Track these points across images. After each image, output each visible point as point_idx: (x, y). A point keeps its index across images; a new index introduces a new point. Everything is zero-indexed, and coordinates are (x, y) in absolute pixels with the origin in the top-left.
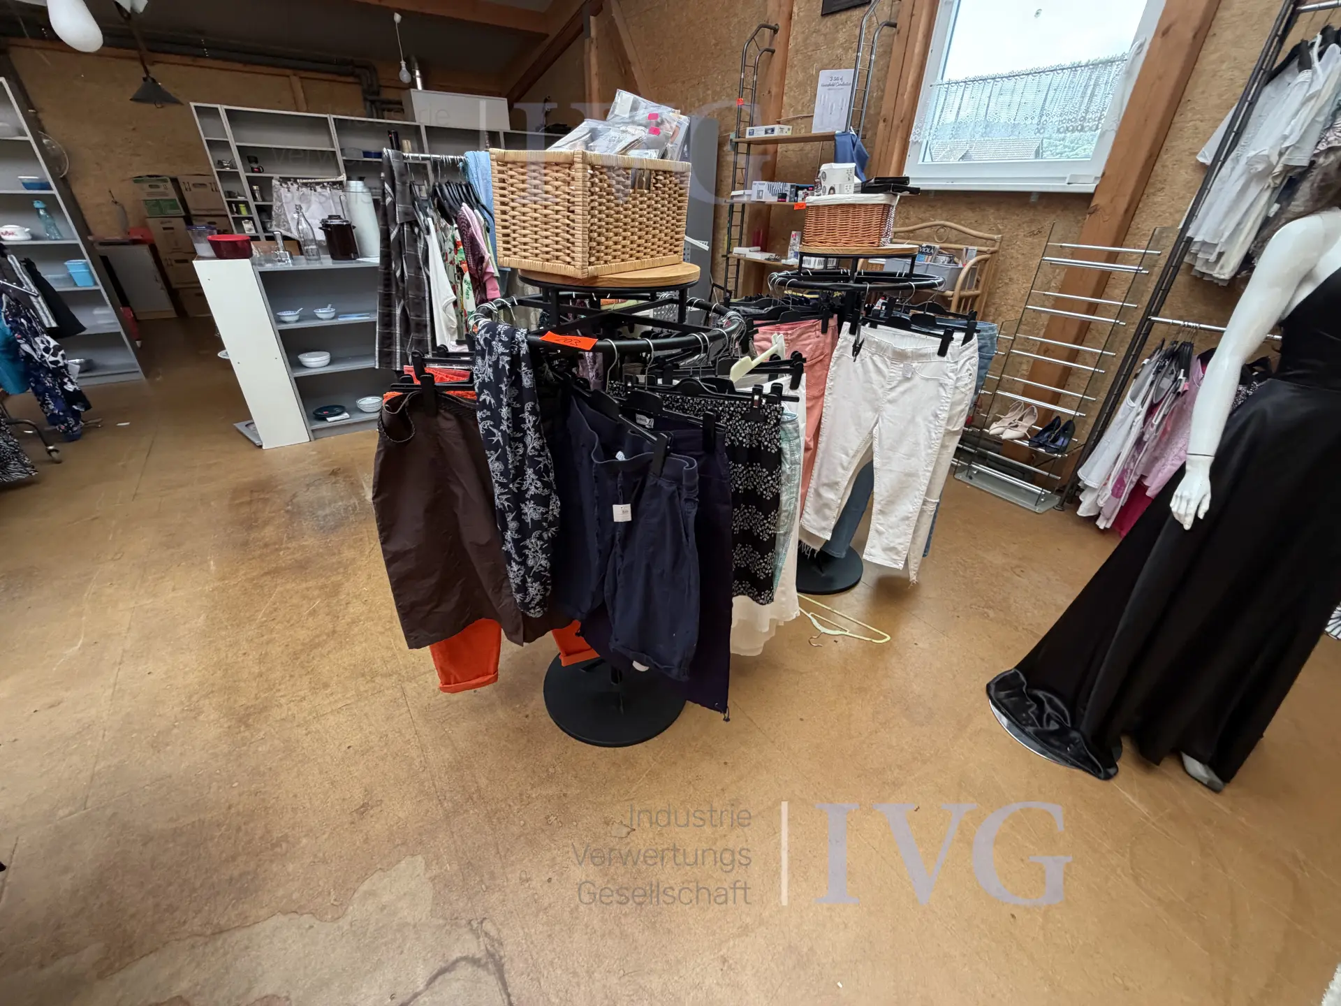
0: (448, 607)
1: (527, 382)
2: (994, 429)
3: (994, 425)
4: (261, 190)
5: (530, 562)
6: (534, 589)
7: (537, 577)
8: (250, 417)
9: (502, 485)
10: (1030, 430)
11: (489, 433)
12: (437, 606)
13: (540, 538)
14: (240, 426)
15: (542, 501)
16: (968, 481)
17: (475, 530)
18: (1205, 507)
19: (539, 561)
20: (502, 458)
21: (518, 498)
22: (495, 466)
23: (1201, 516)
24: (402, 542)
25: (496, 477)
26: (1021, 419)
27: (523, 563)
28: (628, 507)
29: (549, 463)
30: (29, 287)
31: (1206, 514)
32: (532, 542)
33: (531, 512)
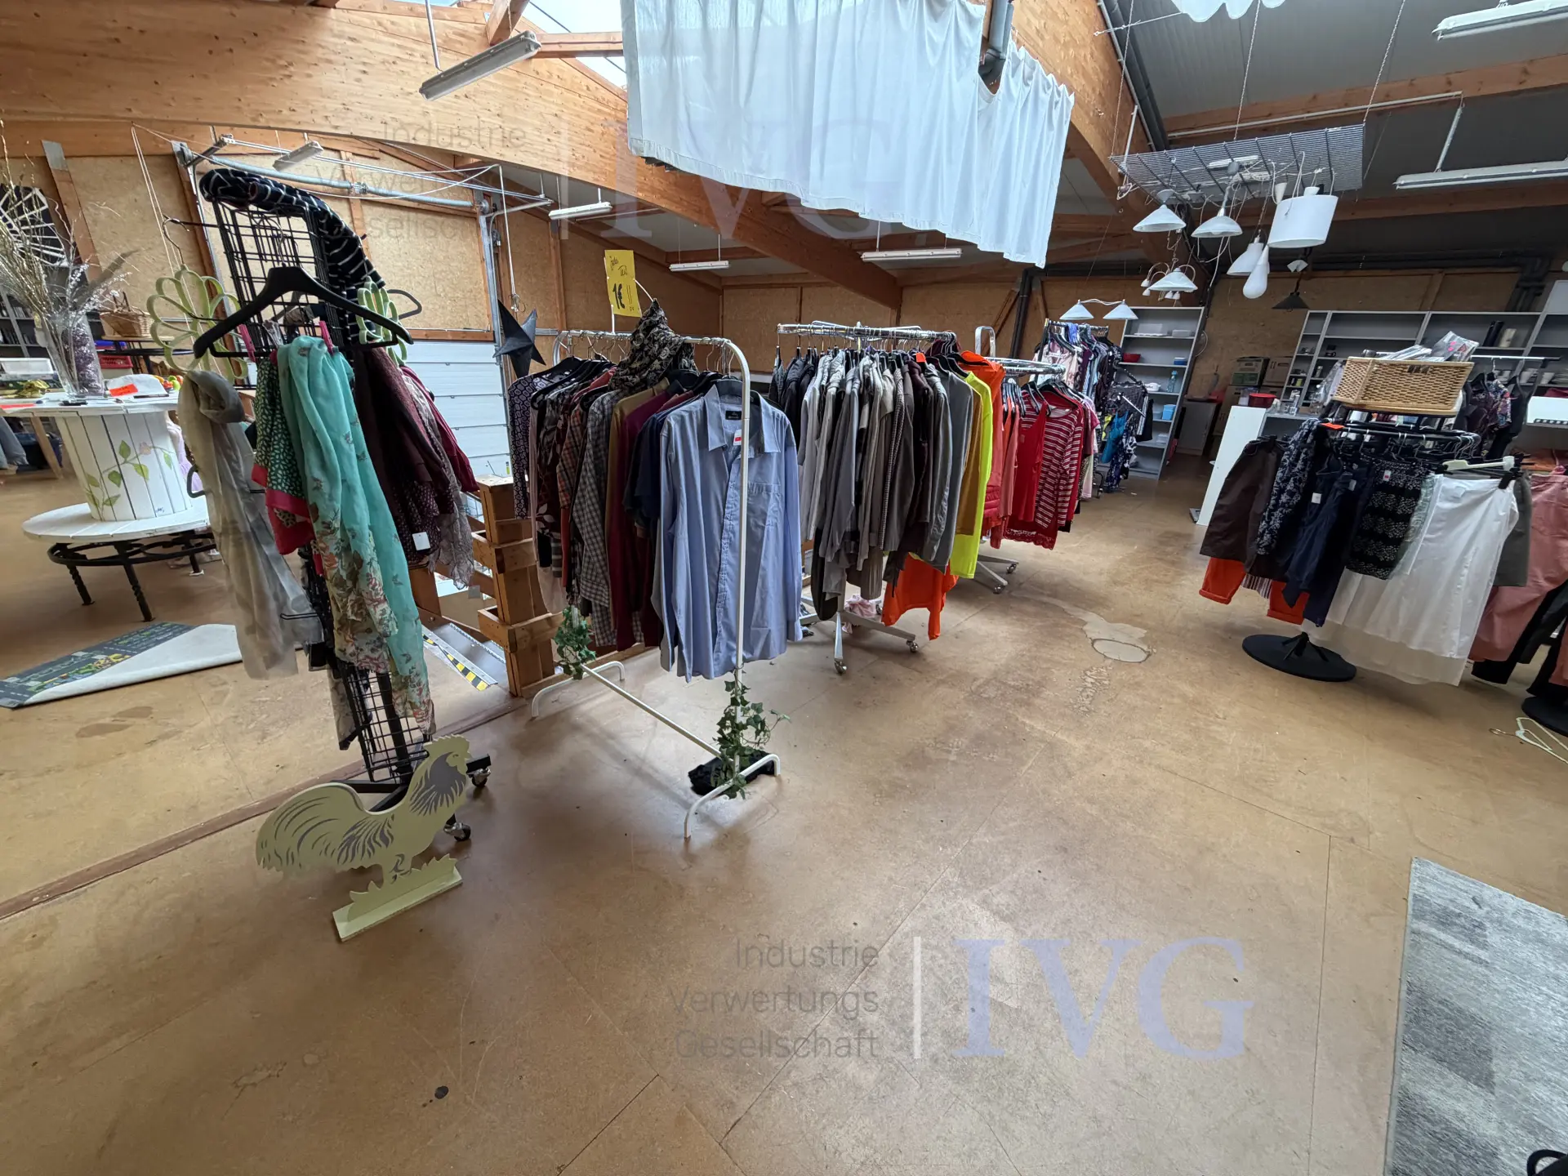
0: (1227, 543)
1: (1309, 441)
4: (1322, 371)
5: (1272, 523)
6: (1267, 537)
7: (1271, 532)
8: (1200, 507)
9: (1278, 483)
11: (1285, 461)
12: (1223, 539)
13: (1281, 512)
14: (1193, 511)
15: (1291, 494)
17: (1257, 507)
19: (1276, 523)
20: (1283, 472)
21: (1281, 491)
22: (1279, 474)
24: (1226, 502)
25: (1277, 479)
27: (1268, 523)
28: (1319, 495)
29: (1304, 480)
30: (1144, 412)
32: (1277, 514)
33: (1284, 498)
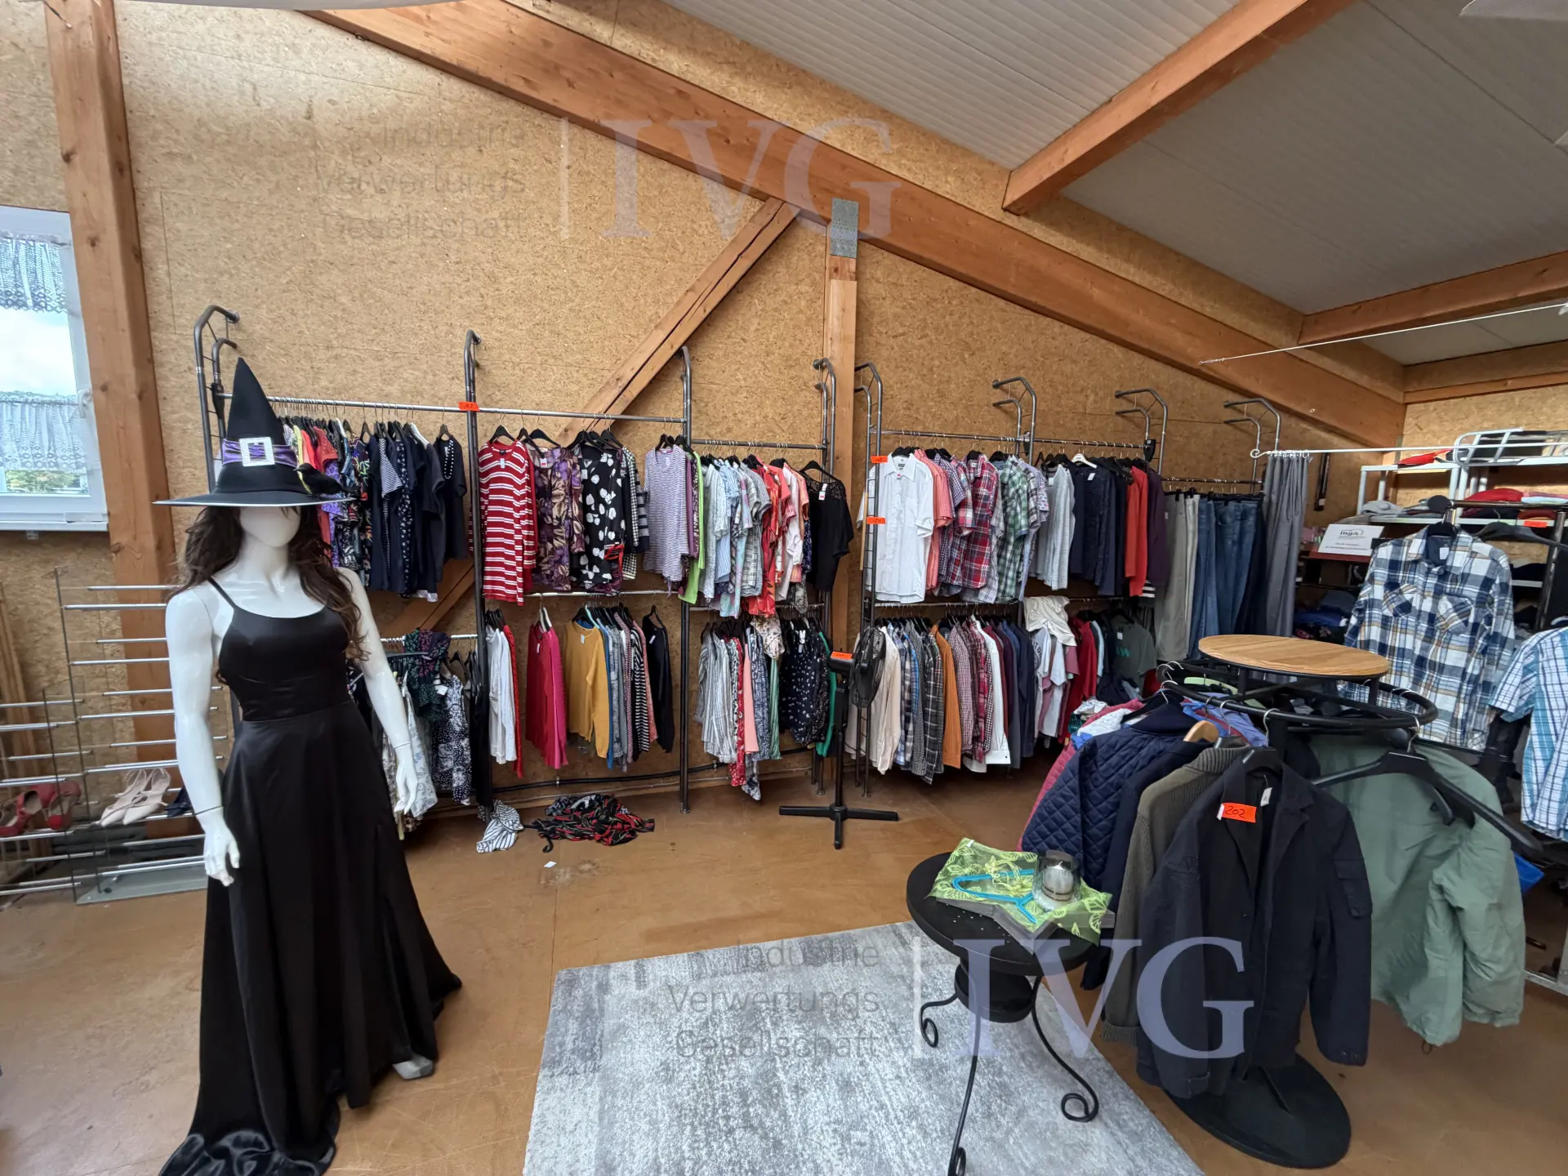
2: (108, 818)
3: (107, 811)
10: (165, 798)
16: (107, 897)
18: (235, 856)
23: (236, 865)
26: (148, 788)
31: (242, 860)
